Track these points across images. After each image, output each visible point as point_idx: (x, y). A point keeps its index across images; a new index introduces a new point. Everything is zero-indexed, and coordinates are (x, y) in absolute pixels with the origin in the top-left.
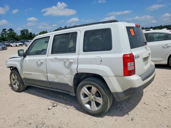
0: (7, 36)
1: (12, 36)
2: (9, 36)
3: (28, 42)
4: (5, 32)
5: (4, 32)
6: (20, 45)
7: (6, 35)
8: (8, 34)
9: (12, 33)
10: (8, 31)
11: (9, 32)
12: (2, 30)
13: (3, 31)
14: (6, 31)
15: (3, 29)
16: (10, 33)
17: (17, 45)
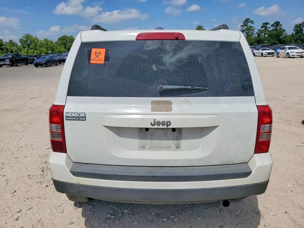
0: (266, 36)
1: (275, 36)
2: (270, 36)
3: (283, 49)
4: (266, 27)
5: (263, 29)
6: (269, 54)
7: (265, 34)
8: (270, 31)
9: (277, 30)
10: (272, 26)
11: (272, 28)
12: (261, 25)
13: (262, 27)
14: (268, 26)
15: (264, 24)
16: (273, 30)
17: (264, 53)
